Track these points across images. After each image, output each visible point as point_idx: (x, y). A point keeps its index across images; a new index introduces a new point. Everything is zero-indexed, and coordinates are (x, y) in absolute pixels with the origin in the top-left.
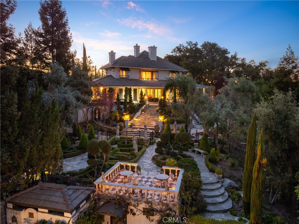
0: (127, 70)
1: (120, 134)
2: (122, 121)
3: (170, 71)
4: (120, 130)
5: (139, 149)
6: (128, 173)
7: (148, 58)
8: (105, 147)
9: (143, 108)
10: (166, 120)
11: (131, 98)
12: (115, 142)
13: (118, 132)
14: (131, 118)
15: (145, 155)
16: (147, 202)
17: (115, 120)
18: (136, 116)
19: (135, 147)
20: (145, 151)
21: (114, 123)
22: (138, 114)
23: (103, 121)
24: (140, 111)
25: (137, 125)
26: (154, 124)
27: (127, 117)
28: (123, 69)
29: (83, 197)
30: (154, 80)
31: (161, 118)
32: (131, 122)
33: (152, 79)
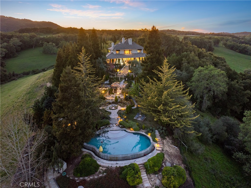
0: (119, 51)
1: (116, 76)
2: (117, 71)
3: (138, 49)
4: (116, 75)
5: (121, 80)
6: (117, 83)
7: (128, 43)
8: (112, 79)
9: (124, 67)
10: (131, 72)
11: (120, 62)
12: (115, 78)
13: (115, 75)
14: (120, 71)
15: (122, 81)
16: (120, 87)
17: (115, 71)
18: (122, 70)
19: (120, 79)
20: (122, 80)
21: (114, 72)
22: (122, 69)
23: (110, 71)
24: (123, 68)
25: (122, 73)
26: (127, 73)
27: (118, 71)
28: (117, 50)
29: (110, 86)
30: (130, 54)
31: (129, 71)
32: (120, 72)
33: (130, 53)
